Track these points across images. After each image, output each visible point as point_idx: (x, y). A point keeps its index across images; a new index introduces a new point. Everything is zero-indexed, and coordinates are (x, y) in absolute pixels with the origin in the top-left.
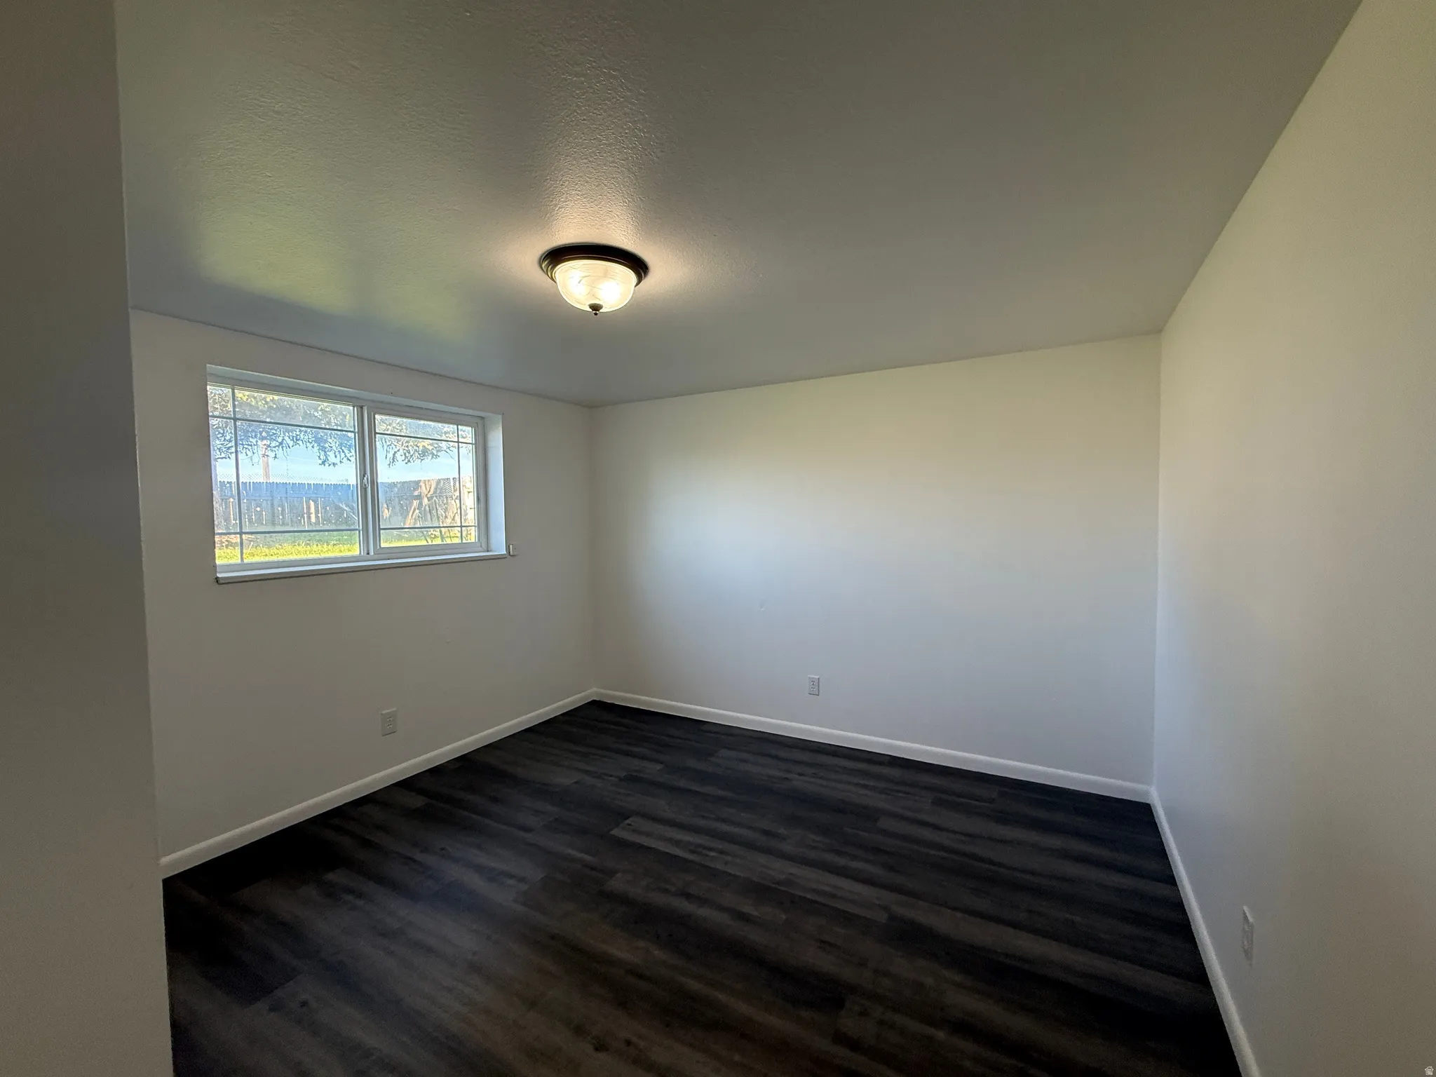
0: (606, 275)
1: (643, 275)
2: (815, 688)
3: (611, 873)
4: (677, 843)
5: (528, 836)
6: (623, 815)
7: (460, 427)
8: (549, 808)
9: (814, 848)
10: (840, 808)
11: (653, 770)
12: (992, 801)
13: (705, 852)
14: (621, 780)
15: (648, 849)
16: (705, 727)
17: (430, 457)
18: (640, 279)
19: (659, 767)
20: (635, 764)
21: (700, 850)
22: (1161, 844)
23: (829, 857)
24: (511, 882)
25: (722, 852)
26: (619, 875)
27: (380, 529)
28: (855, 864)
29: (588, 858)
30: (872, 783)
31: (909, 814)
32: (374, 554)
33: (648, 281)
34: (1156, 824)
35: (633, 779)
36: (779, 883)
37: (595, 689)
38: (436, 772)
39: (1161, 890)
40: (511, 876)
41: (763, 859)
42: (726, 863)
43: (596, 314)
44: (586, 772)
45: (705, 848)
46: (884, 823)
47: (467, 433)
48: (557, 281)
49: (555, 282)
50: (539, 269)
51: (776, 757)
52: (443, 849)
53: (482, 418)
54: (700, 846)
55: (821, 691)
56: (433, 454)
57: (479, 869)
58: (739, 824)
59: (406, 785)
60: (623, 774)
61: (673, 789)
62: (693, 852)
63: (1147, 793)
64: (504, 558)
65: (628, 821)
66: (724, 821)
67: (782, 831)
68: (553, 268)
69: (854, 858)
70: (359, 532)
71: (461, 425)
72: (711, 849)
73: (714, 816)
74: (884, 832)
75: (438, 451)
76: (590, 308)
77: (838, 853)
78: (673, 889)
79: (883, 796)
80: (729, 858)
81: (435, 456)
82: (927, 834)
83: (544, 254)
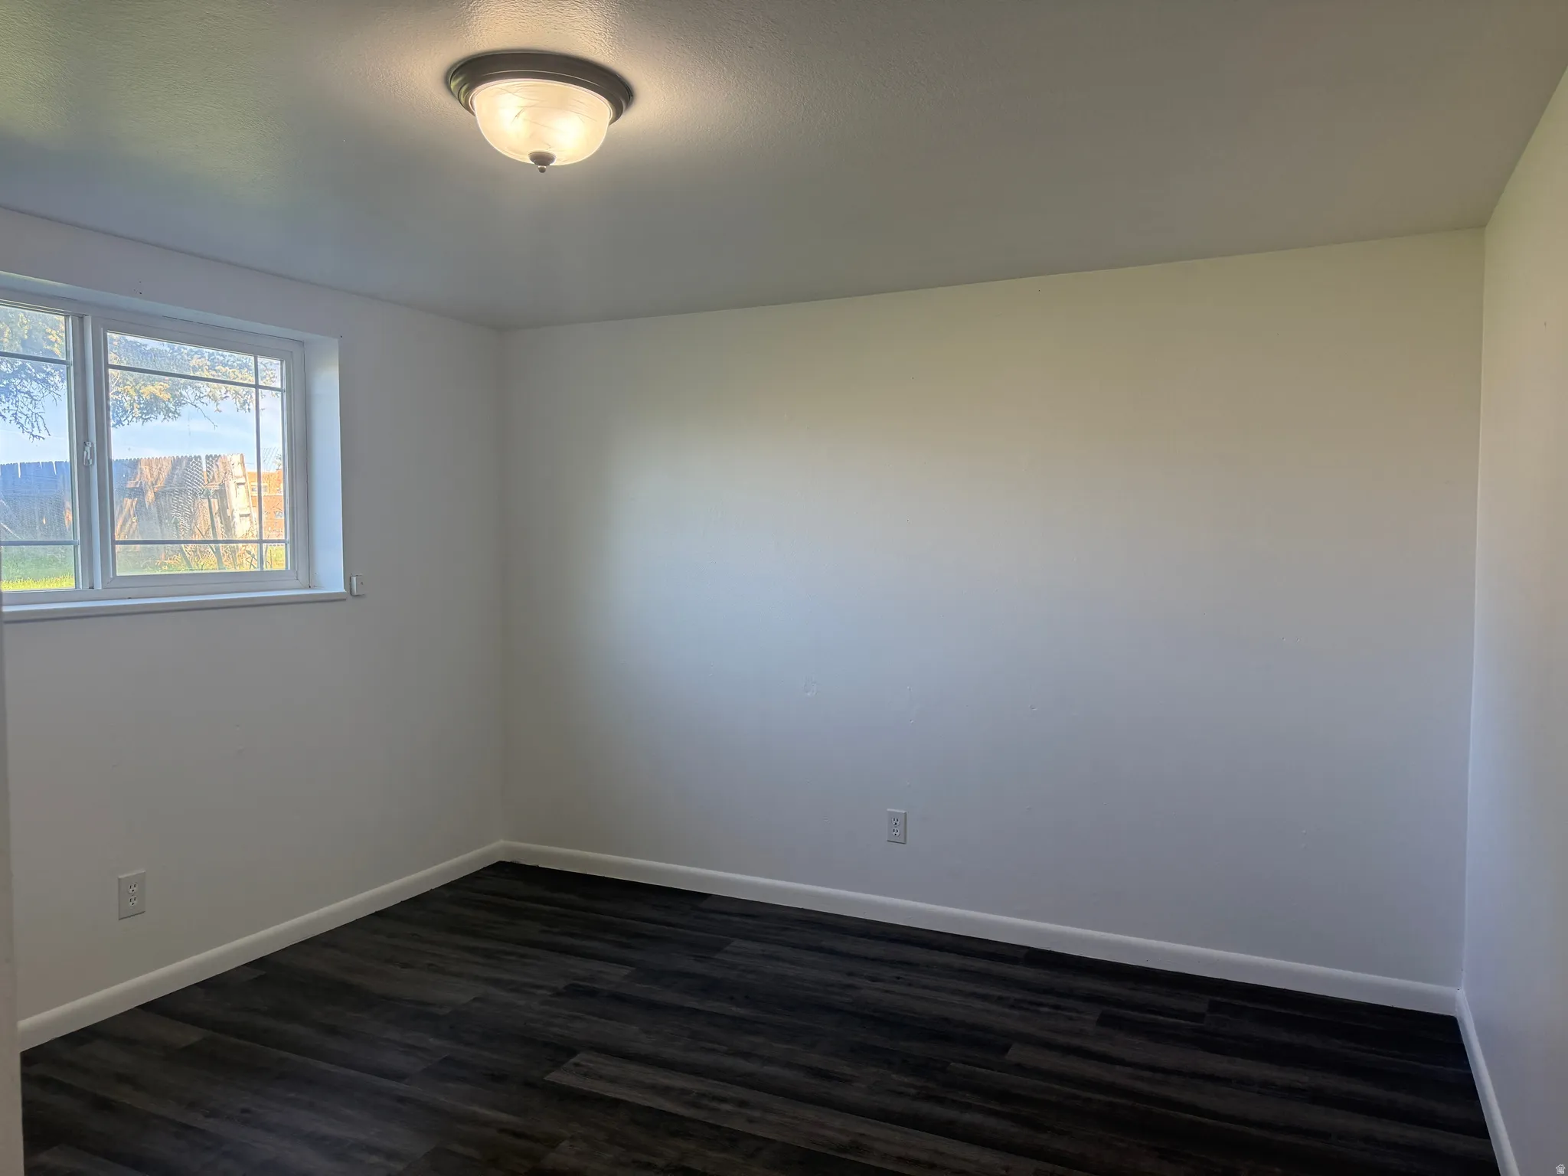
0: (563, 106)
1: (624, 107)
2: (899, 830)
3: (553, 1142)
4: (665, 1091)
5: (401, 1088)
6: (563, 1051)
7: (260, 359)
8: (433, 1042)
9: (901, 1094)
10: (940, 1031)
11: (614, 976)
12: (1197, 1017)
13: (714, 1104)
14: (558, 994)
15: (616, 1103)
16: (704, 904)
17: (162, 416)
18: (618, 112)
19: (625, 971)
20: (581, 968)
21: (705, 1102)
22: (1470, 1077)
23: (925, 1108)
24: (375, 1159)
25: (742, 1104)
26: (565, 1144)
27: (115, 543)
28: (968, 1117)
29: (504, 1117)
30: (996, 992)
31: (1061, 1039)
32: (104, 588)
33: (633, 117)
34: (1462, 1046)
35: (578, 991)
36: (843, 1149)
37: (502, 842)
38: (214, 986)
39: (1463, 1144)
40: (373, 1150)
41: (810, 1113)
42: (751, 1121)
43: (542, 171)
44: (497, 983)
45: (715, 1098)
46: (1017, 1054)
47: (272, 370)
48: (476, 114)
49: (473, 114)
50: (443, 90)
51: (832, 952)
52: (244, 1111)
53: (301, 343)
54: (703, 1095)
55: (908, 841)
56: (169, 410)
57: (317, 1141)
58: (770, 1061)
59: (160, 1008)
60: (561, 984)
61: (652, 1006)
62: (694, 1105)
63: (1452, 1001)
64: (345, 600)
65: (574, 1060)
66: (746, 1055)
67: (847, 1070)
68: (470, 89)
69: (967, 1107)
70: (75, 547)
71: (263, 355)
72: (724, 1100)
73: (725, 1048)
74: (1020, 1068)
75: (177, 404)
76: (532, 160)
77: (940, 1101)
78: (660, 1163)
79: (1016, 1013)
80: (757, 1114)
81: (171, 413)
82: (1091, 1070)
83: (455, 64)
